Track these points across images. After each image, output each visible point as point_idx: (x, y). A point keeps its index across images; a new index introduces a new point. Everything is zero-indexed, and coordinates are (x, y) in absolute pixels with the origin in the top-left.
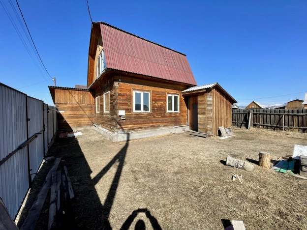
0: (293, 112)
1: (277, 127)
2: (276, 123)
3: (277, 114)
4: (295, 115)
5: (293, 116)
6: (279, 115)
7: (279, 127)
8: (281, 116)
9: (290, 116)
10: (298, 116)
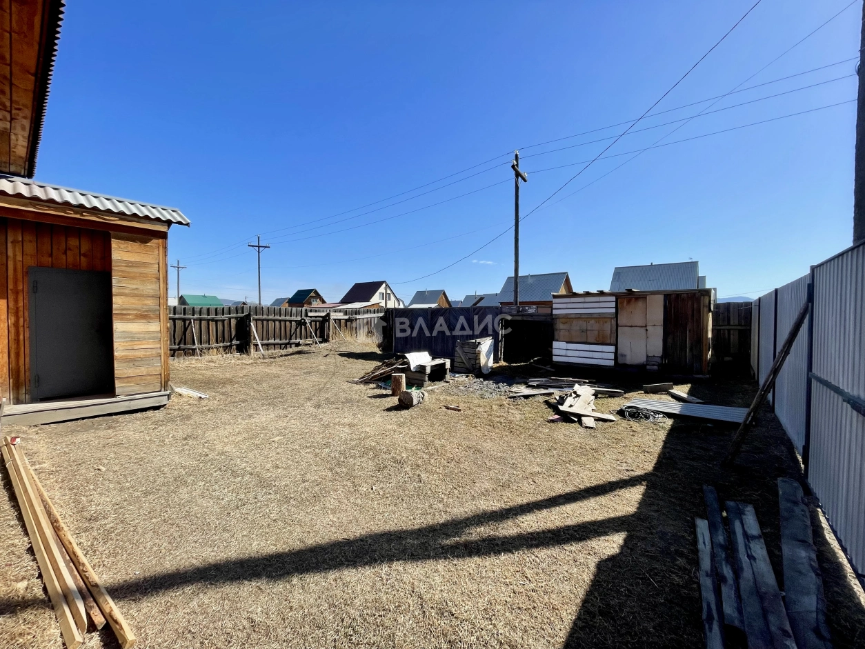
0: (208, 313)
1: (179, 349)
2: (177, 341)
3: (179, 319)
4: (212, 320)
5: (208, 320)
6: (184, 320)
7: (184, 350)
8: (187, 322)
9: (203, 322)
10: (217, 321)
